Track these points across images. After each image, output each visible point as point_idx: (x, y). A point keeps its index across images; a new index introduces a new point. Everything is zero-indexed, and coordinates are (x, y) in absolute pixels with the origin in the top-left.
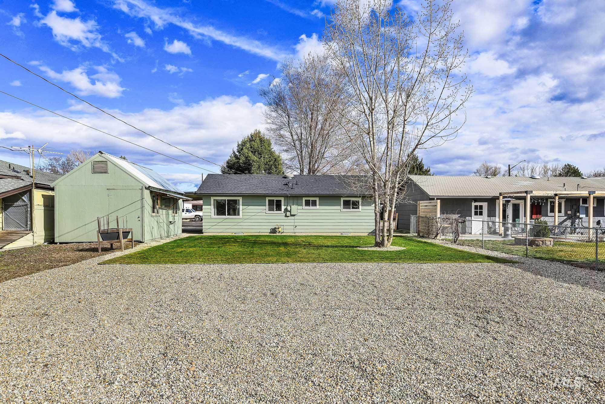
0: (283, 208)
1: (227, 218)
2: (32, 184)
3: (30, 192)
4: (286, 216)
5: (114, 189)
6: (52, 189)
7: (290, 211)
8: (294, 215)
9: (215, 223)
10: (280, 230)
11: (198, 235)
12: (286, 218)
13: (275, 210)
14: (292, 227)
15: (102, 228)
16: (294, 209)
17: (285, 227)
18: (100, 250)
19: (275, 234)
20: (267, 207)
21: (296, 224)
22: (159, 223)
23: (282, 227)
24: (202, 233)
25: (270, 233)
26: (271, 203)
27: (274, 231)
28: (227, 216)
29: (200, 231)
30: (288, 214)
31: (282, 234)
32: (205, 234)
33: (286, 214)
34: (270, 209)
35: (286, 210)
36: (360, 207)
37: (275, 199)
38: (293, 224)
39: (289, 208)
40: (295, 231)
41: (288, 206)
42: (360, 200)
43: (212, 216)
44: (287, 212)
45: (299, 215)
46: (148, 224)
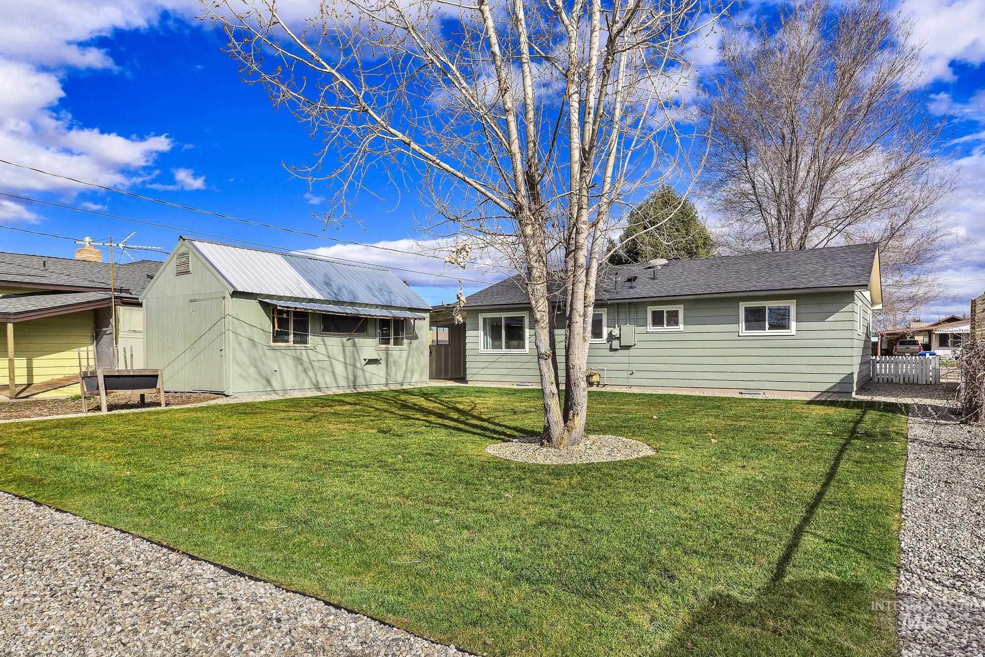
0: (606, 331)
1: (504, 355)
4: (611, 349)
7: (619, 339)
8: (628, 347)
11: (459, 384)
12: (612, 353)
14: (625, 374)
16: (629, 332)
17: (607, 374)
21: (634, 367)
22: (306, 360)
23: (603, 373)
24: (466, 382)
28: (505, 350)
30: (615, 344)
31: (603, 389)
32: (470, 384)
33: (611, 345)
35: (611, 337)
36: (793, 324)
38: (626, 367)
39: (616, 332)
40: (632, 382)
41: (615, 327)
42: (792, 305)
43: (482, 349)
44: (613, 339)
45: (638, 345)
46: (247, 362)
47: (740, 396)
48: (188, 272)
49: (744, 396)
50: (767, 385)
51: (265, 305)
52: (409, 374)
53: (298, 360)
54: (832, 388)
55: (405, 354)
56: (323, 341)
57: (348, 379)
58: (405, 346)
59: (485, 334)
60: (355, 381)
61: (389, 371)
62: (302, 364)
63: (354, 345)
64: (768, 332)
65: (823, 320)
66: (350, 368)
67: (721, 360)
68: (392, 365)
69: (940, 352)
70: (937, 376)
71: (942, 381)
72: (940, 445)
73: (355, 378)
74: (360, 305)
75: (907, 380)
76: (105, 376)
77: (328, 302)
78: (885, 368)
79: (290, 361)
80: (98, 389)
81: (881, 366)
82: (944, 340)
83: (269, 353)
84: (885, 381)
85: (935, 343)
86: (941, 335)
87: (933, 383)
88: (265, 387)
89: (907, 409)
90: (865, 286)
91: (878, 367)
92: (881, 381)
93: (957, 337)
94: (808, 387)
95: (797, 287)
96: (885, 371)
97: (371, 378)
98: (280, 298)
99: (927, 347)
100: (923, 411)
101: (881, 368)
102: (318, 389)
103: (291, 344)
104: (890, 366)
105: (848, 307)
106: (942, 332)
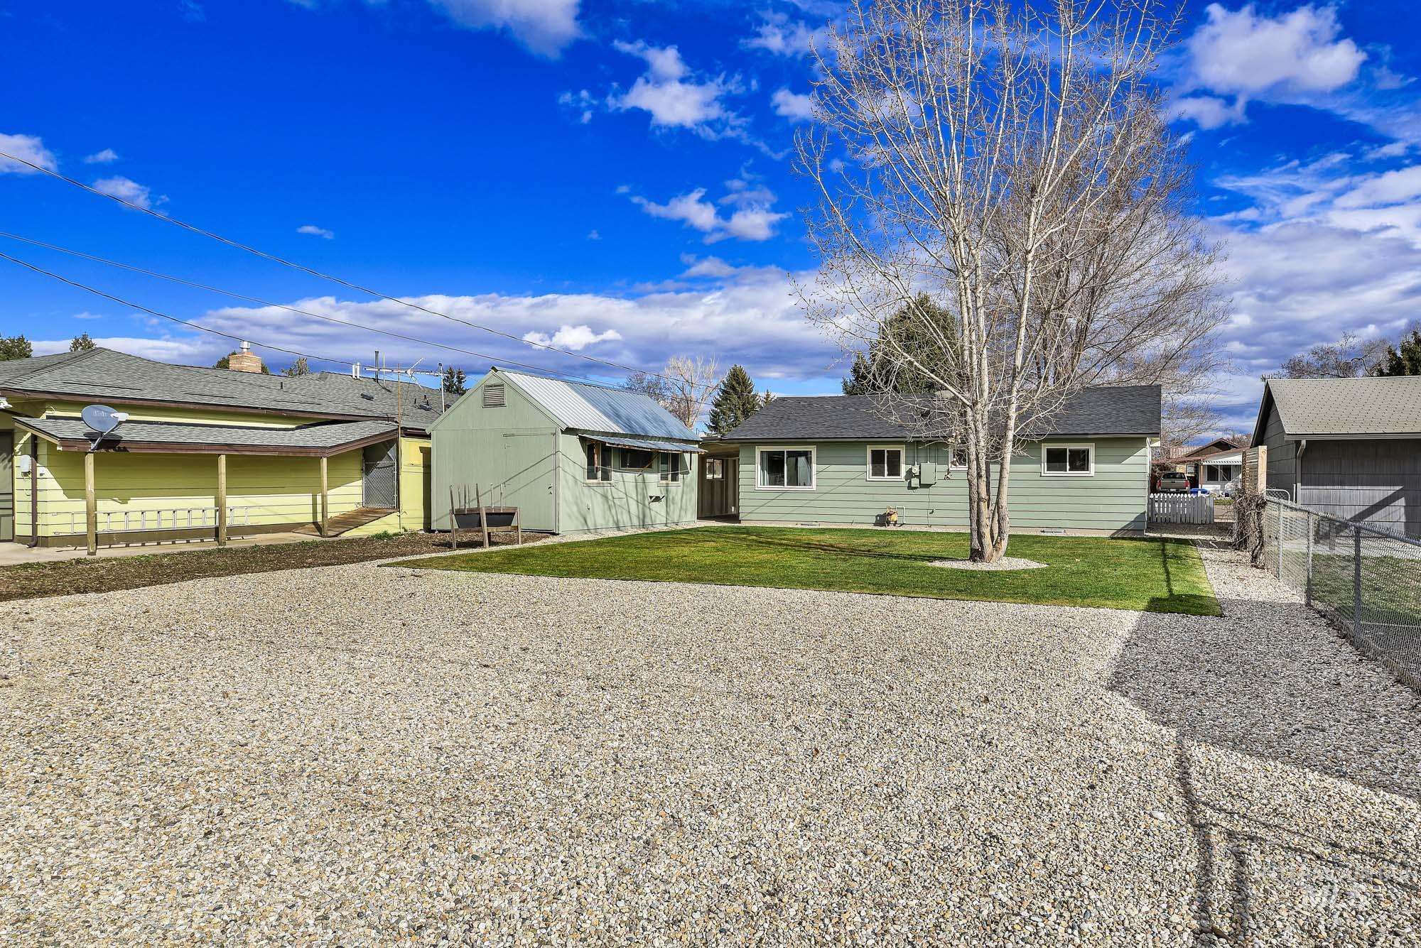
0: (904, 468)
1: (786, 492)
2: (397, 429)
3: (396, 441)
4: (910, 487)
5: (513, 435)
6: (429, 437)
7: (919, 477)
8: (928, 486)
9: (763, 502)
10: (894, 518)
11: (729, 525)
12: (911, 492)
13: (886, 472)
14: (925, 513)
15: (456, 507)
16: (930, 470)
17: (906, 513)
18: (455, 546)
19: (883, 528)
20: (869, 467)
21: (932, 506)
22: (610, 497)
23: (900, 512)
24: (739, 522)
25: (875, 524)
26: (877, 458)
27: (883, 520)
28: (786, 487)
29: (735, 518)
30: (915, 482)
31: (902, 528)
32: (743, 524)
33: (910, 483)
34: (877, 472)
35: (910, 474)
36: (1092, 466)
37: (886, 448)
38: (925, 505)
39: (916, 470)
40: (932, 521)
41: (914, 465)
42: (1091, 448)
43: (759, 486)
44: (912, 477)
45: (939, 483)
46: (571, 499)
47: (1042, 534)
48: (502, 405)
49: (1045, 534)
50: (1069, 524)
51: (582, 440)
52: (683, 513)
53: (605, 497)
54: (1125, 527)
55: (680, 490)
56: (622, 477)
57: (639, 518)
58: (680, 482)
59: (762, 469)
60: (644, 521)
61: (668, 510)
62: (608, 502)
63: (644, 481)
64: (1069, 473)
65: (1120, 463)
66: (641, 506)
67: (1024, 500)
68: (671, 503)
69: (1209, 487)
70: (1212, 515)
71: (1215, 521)
72: (1223, 561)
73: (644, 516)
74: (653, 438)
75: (1183, 520)
76: (487, 514)
77: (625, 436)
78: (1163, 507)
79: (599, 497)
80: (480, 525)
81: (1159, 505)
82: (1213, 473)
83: (586, 490)
84: (1163, 520)
85: (1203, 476)
86: (1210, 467)
87: (1208, 522)
88: (583, 526)
89: (1194, 543)
90: (1157, 434)
91: (1157, 506)
92: (1159, 521)
93: (1227, 470)
94: (1105, 525)
95: (1097, 432)
96: (1163, 511)
97: (655, 517)
98: (593, 433)
99: (1194, 482)
100: (1206, 544)
101: (1159, 507)
102: (618, 528)
103: (599, 480)
104: (1168, 505)
105: (1141, 452)
106: (1210, 464)
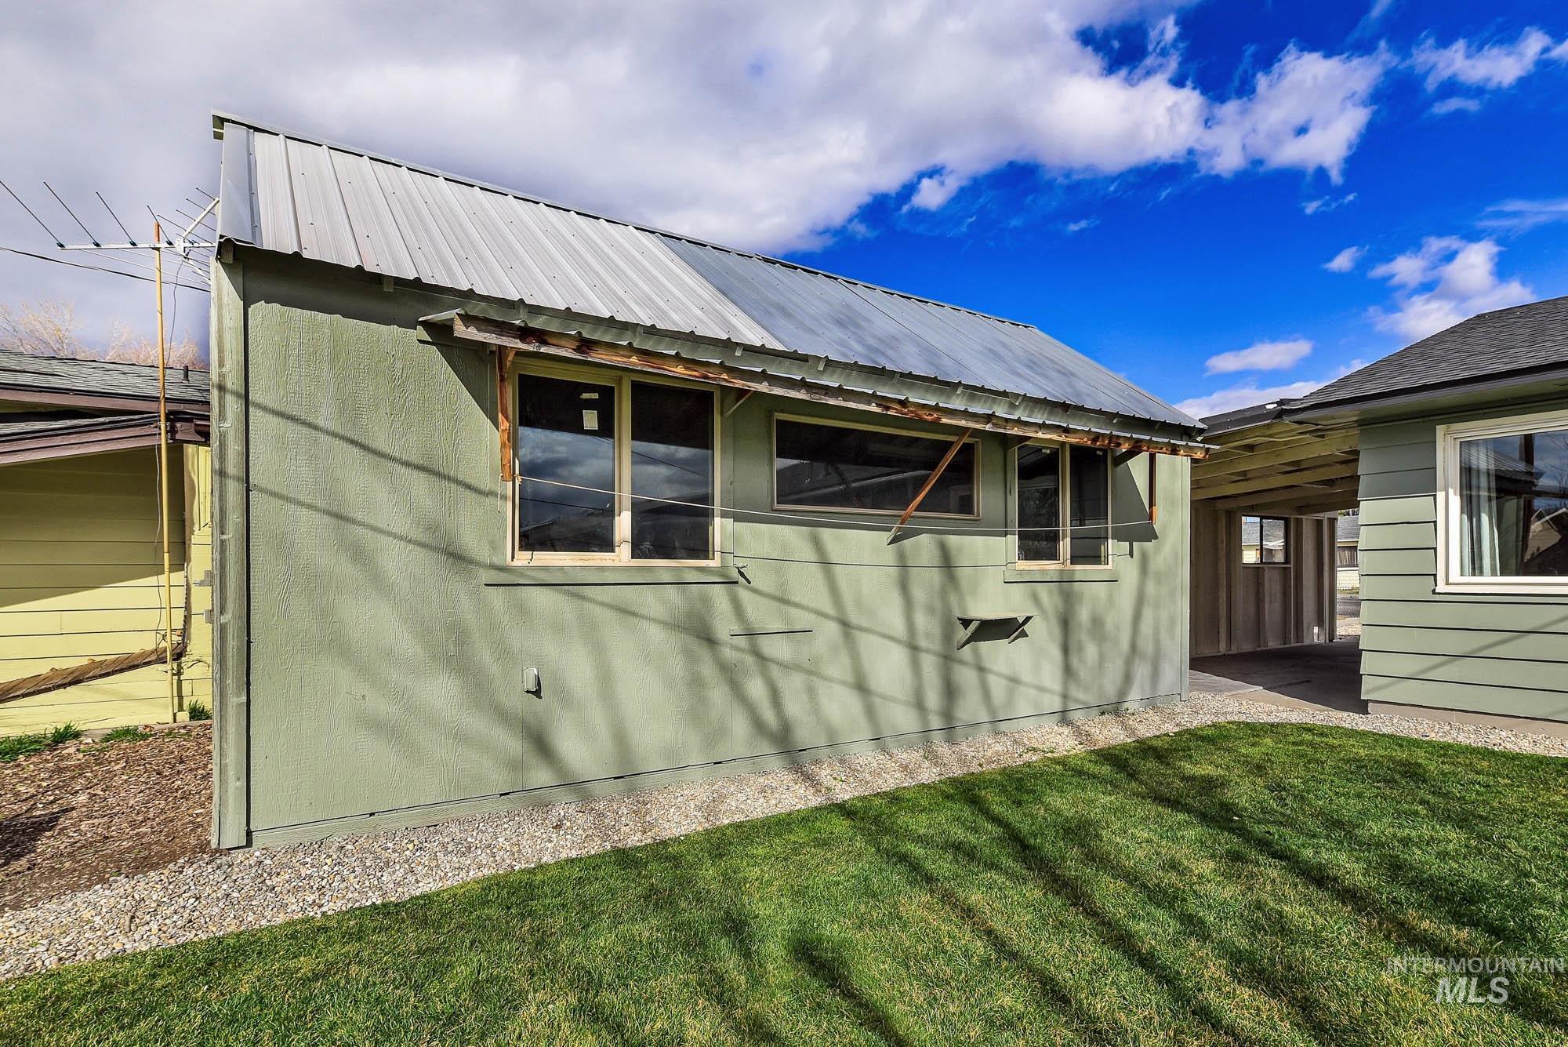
58: (1113, 565)
61: (1075, 662)
68: (1084, 637)
103: (622, 555)
